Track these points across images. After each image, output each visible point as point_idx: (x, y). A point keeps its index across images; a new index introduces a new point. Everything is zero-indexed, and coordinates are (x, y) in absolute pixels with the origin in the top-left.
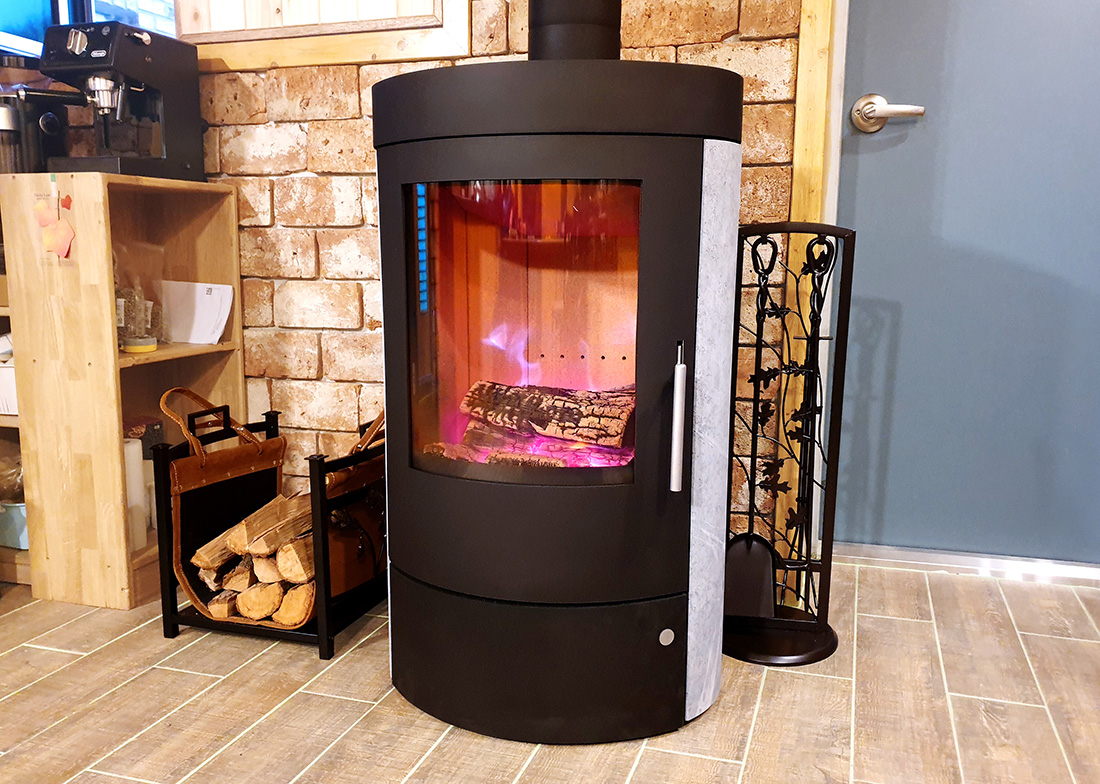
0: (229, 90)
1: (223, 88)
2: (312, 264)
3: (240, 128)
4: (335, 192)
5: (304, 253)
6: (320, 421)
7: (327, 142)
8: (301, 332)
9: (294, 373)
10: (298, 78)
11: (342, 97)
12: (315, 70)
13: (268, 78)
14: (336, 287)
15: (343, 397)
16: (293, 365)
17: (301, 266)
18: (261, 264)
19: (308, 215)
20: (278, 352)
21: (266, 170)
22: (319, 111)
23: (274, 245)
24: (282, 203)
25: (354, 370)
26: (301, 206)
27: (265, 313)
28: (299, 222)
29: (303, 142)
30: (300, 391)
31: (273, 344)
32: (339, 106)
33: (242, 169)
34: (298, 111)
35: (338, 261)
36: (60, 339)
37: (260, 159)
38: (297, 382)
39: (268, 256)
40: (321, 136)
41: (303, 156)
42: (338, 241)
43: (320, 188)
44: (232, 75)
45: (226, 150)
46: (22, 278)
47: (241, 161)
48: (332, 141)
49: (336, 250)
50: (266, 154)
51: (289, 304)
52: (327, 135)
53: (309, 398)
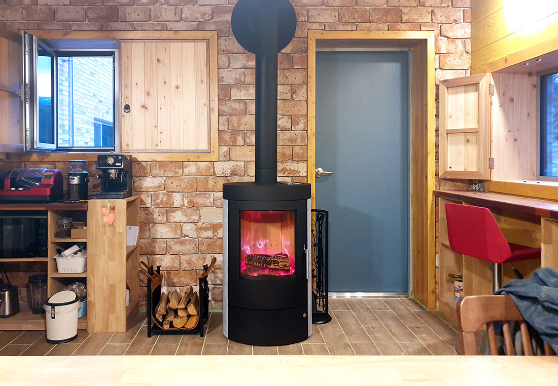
0: (137, 167)
1: (135, 166)
2: (165, 219)
3: (141, 178)
4: (174, 197)
5: (162, 216)
6: (166, 268)
7: (172, 183)
8: (161, 240)
9: (157, 253)
10: (162, 165)
11: (177, 170)
12: (168, 162)
13: (152, 164)
14: (173, 225)
15: (175, 260)
16: (157, 250)
17: (162, 219)
18: (147, 219)
19: (165, 204)
20: (152, 246)
21: (150, 191)
22: (170, 174)
23: (152, 213)
24: (155, 200)
25: (179, 251)
26: (162, 201)
27: (147, 234)
28: (161, 206)
29: (163, 182)
30: (159, 258)
31: (150, 244)
32: (176, 172)
33: (141, 190)
34: (162, 173)
35: (174, 217)
36: (107, 249)
37: (147, 187)
38: (158, 256)
39: (150, 216)
40: (170, 181)
41: (163, 186)
42: (175, 212)
43: (169, 196)
44: (139, 162)
45: (136, 184)
46: (94, 231)
47: (141, 188)
48: (174, 183)
49: (174, 214)
50: (150, 186)
51: (156, 231)
52: (172, 181)
53: (162, 260)
